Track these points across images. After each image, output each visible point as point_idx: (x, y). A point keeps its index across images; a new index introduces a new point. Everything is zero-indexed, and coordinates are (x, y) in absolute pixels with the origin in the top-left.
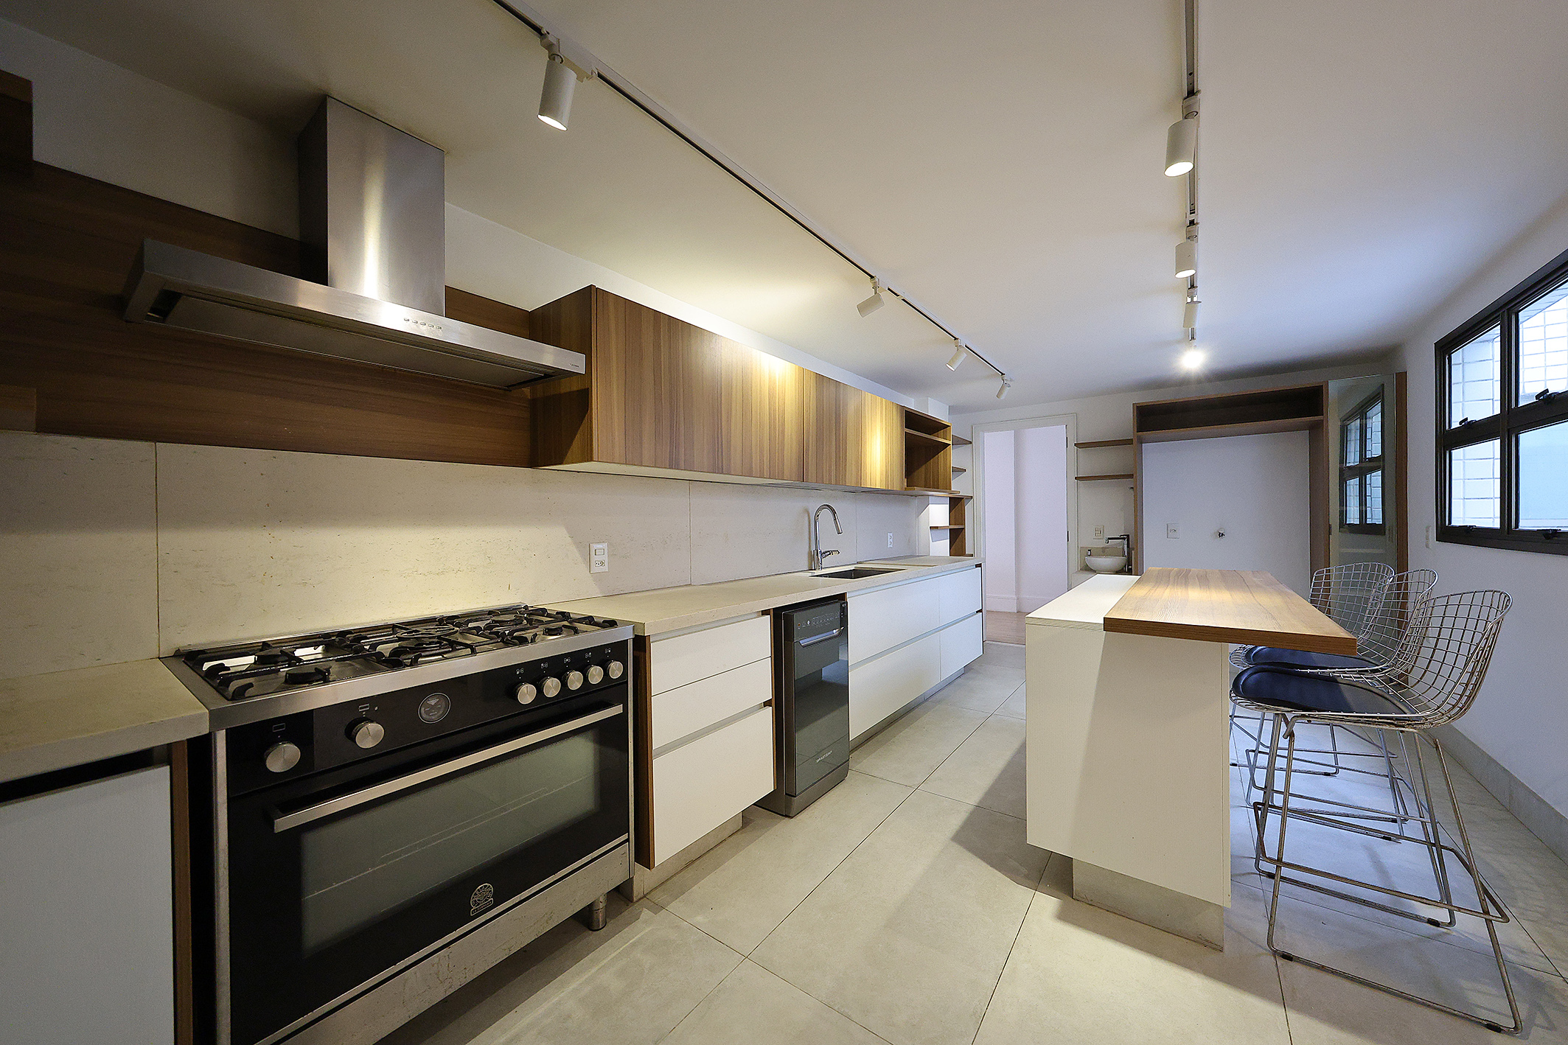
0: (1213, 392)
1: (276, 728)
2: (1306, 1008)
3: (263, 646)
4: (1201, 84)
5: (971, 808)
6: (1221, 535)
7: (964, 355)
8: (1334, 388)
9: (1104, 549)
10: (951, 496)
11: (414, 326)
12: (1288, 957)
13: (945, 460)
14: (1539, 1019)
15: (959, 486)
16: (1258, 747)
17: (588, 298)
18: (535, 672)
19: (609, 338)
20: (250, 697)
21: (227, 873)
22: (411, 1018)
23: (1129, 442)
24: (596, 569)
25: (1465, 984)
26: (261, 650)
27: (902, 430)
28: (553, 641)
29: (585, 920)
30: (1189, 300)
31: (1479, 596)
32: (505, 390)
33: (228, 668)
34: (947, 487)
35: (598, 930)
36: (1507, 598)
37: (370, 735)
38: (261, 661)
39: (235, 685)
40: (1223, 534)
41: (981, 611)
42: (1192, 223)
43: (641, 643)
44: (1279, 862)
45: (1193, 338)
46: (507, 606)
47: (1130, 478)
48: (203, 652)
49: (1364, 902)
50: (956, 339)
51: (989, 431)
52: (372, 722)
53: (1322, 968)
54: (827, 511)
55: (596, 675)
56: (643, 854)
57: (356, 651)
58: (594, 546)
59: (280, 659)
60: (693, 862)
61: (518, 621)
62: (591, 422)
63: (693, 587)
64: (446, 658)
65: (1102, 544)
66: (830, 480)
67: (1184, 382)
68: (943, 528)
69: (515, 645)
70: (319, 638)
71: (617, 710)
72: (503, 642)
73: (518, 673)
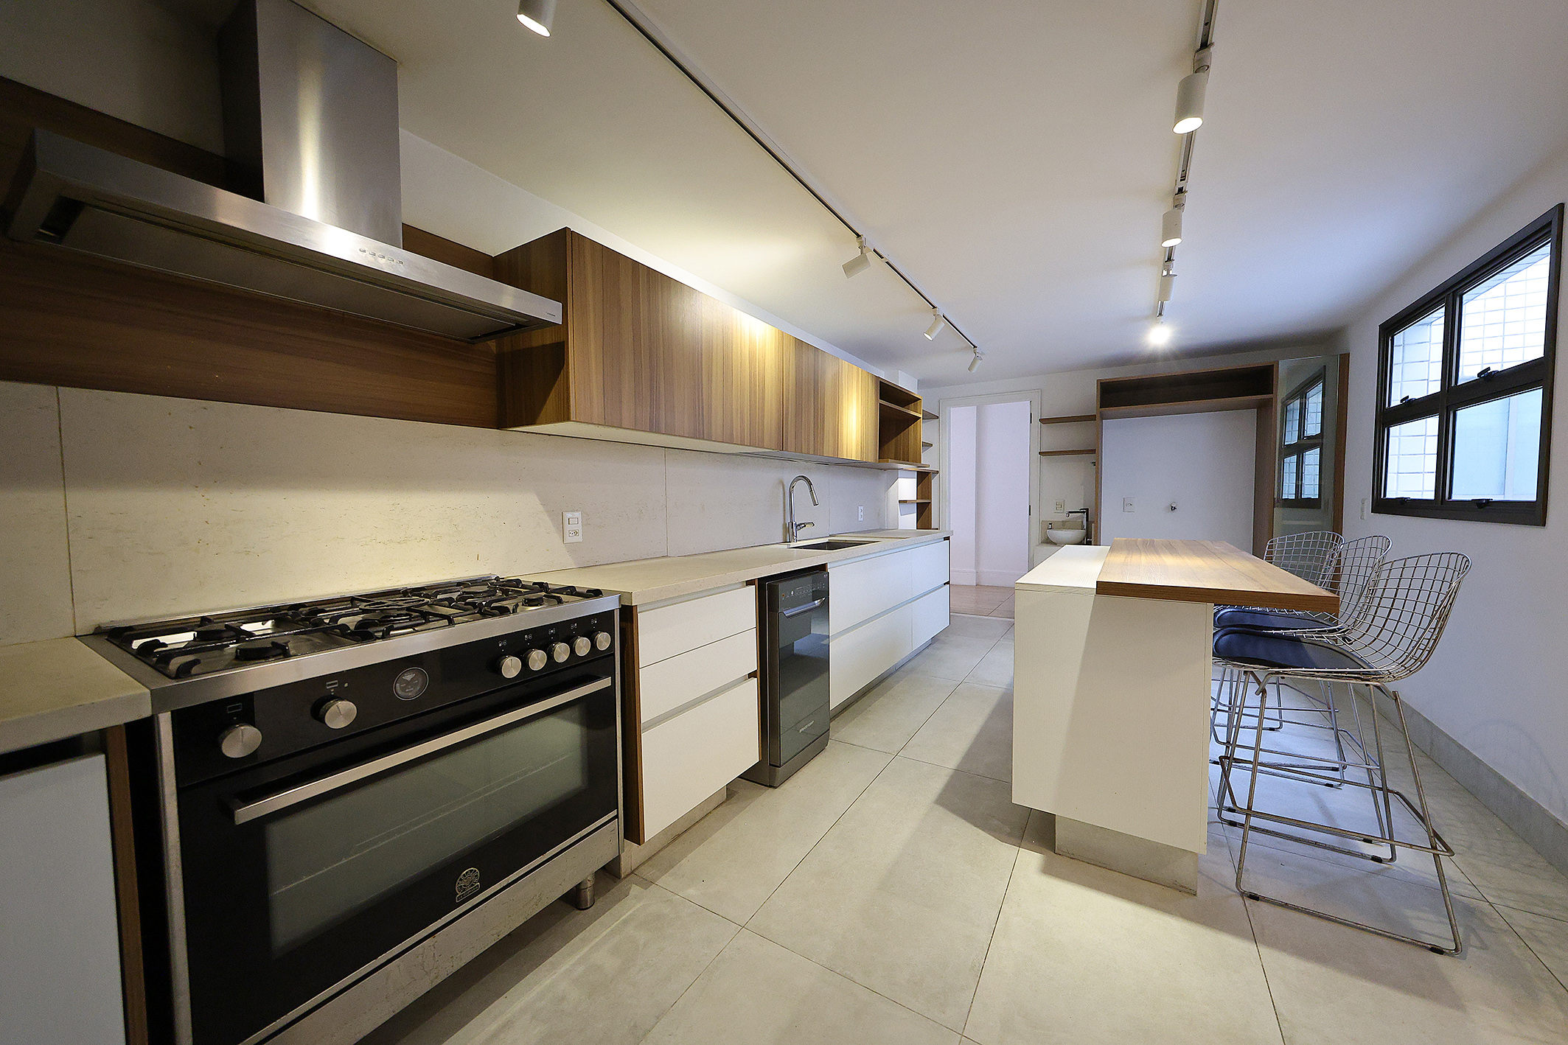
0: (1177, 369)
1: (230, 709)
2: (1274, 943)
3: (201, 621)
4: (1215, 37)
5: (951, 772)
6: (1173, 509)
7: (943, 324)
8: (1283, 367)
9: (1064, 522)
10: (920, 469)
11: (371, 258)
12: (1255, 897)
13: (915, 430)
14: (1473, 940)
15: (928, 460)
16: (1217, 706)
17: (563, 241)
18: (519, 644)
19: (586, 285)
20: (195, 675)
21: (179, 871)
22: (396, 1013)
23: (1092, 418)
24: (569, 539)
25: (1409, 913)
26: (199, 626)
27: (877, 401)
28: (534, 612)
29: (574, 900)
30: (1165, 273)
31: (1435, 559)
32: (468, 342)
33: (165, 645)
34: (917, 460)
35: (587, 909)
36: (1465, 559)
37: (341, 714)
38: (201, 637)
39: (176, 663)
40: (1175, 508)
41: (948, 583)
42: (1181, 190)
43: (628, 613)
44: (1249, 812)
45: (1160, 314)
46: (477, 578)
47: (1091, 452)
48: (130, 628)
49: (1316, 844)
50: (934, 307)
51: (955, 406)
52: (342, 700)
53: (1285, 906)
54: (803, 482)
55: (583, 646)
56: (633, 830)
57: (315, 625)
58: (569, 515)
59: (225, 635)
60: (679, 836)
61: (491, 592)
62: (568, 378)
63: (668, 559)
64: (417, 631)
65: (1063, 517)
66: (808, 449)
67: (1152, 359)
68: (911, 502)
69: (494, 615)
70: (268, 612)
71: (605, 683)
72: (481, 613)
73: (500, 645)
